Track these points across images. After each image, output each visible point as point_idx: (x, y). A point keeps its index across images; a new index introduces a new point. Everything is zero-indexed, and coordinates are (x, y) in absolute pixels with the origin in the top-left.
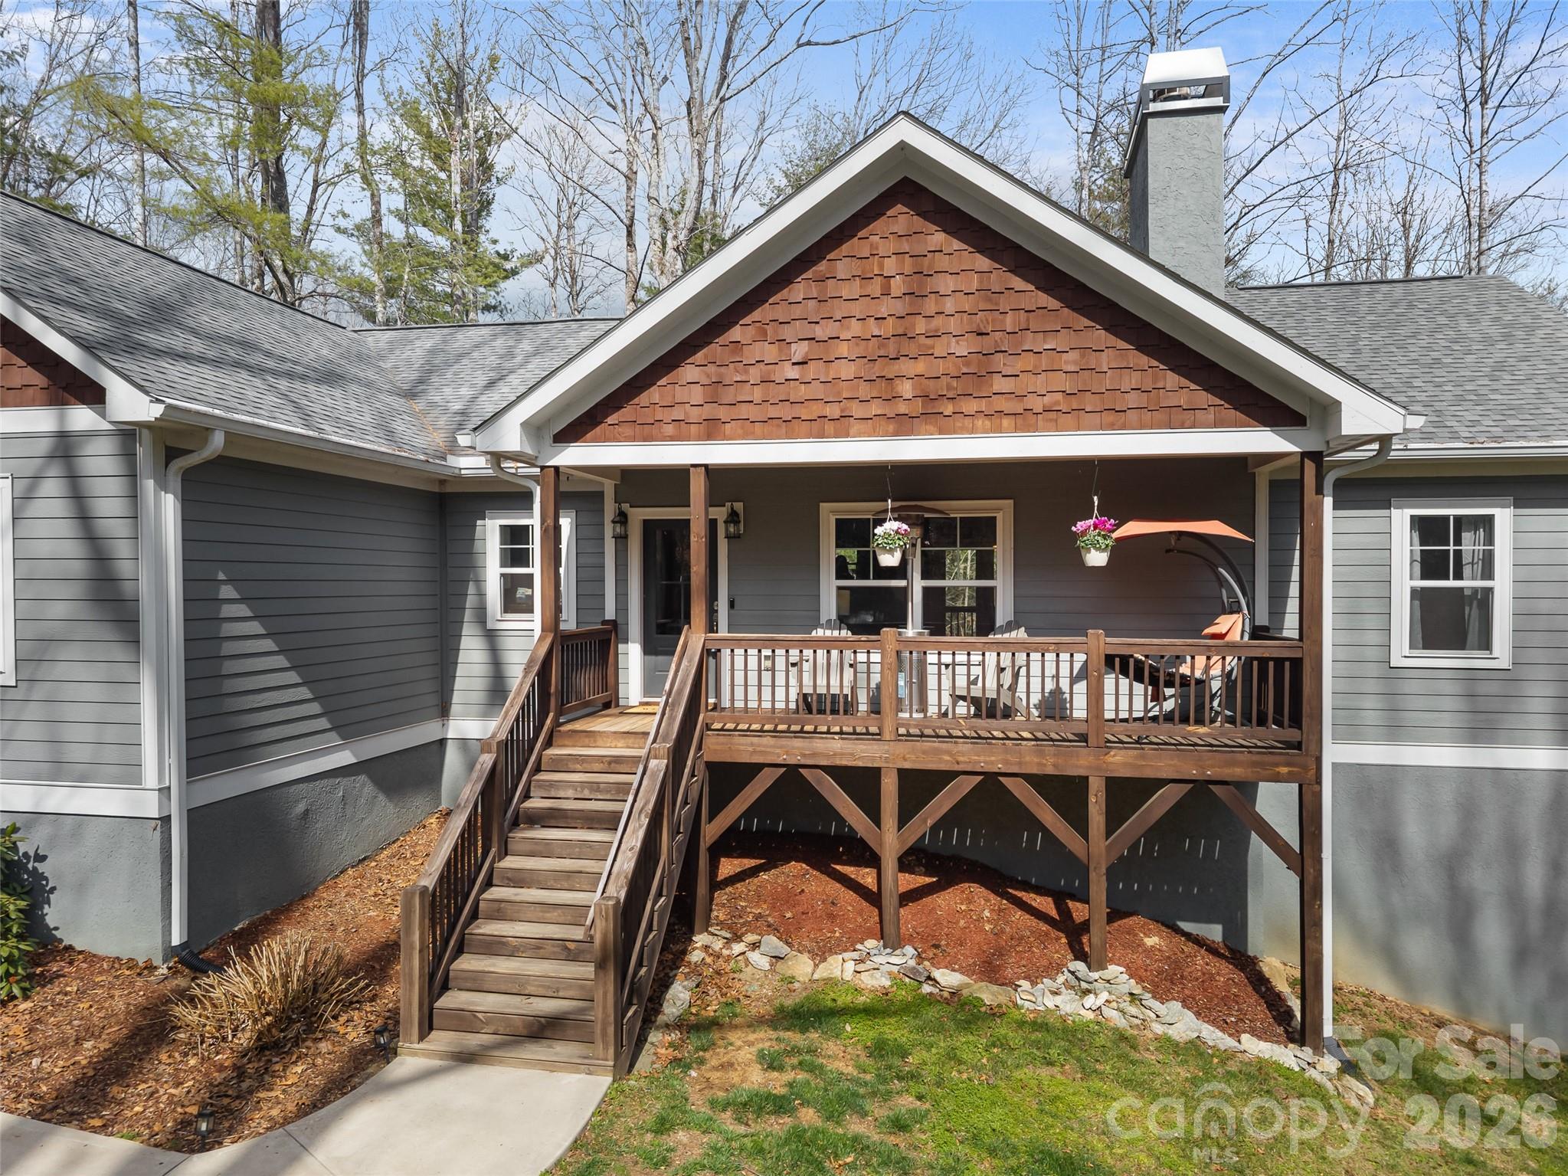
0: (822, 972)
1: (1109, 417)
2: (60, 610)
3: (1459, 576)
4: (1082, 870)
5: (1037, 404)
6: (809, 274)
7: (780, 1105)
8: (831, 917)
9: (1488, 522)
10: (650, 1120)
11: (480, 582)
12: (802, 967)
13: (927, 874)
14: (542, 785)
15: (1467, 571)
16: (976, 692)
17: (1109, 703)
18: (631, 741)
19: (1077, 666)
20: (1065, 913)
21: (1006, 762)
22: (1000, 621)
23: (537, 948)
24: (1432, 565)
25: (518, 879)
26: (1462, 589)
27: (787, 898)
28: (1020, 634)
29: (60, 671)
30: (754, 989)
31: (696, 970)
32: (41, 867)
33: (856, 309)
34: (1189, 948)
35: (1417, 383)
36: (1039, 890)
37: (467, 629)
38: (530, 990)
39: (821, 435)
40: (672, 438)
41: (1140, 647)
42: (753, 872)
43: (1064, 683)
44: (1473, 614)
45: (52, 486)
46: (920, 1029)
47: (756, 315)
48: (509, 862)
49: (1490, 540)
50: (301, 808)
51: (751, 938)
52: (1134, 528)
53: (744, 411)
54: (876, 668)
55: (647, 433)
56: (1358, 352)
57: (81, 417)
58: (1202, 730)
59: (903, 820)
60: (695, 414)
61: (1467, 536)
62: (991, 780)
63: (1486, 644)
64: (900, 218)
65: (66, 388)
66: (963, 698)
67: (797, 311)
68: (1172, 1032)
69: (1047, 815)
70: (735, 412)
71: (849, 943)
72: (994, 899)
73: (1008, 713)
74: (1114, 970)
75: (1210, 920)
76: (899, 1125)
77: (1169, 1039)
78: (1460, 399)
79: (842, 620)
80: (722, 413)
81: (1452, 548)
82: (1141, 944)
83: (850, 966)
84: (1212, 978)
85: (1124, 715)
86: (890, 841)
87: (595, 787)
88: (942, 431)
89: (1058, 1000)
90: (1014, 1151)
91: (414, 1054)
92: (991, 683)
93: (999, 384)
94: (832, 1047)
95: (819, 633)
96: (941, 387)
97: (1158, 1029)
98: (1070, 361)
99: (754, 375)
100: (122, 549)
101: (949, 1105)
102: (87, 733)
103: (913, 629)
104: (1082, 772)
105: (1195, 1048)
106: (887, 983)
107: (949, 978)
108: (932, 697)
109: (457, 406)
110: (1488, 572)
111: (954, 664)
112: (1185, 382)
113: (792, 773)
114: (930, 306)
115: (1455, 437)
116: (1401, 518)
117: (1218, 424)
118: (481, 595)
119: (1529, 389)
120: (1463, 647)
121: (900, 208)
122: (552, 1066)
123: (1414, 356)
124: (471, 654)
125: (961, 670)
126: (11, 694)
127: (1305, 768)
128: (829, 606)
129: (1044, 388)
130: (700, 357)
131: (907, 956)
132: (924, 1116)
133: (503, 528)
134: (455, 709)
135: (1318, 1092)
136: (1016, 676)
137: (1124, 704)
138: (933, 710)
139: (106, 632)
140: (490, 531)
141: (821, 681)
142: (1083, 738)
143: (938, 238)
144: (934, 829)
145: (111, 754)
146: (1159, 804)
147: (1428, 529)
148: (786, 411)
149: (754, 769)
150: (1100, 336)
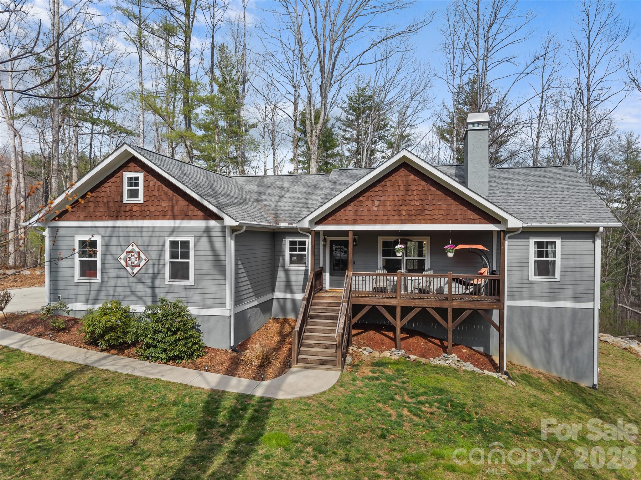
0: (382, 355)
1: (454, 221)
2: (205, 268)
3: (547, 257)
4: (445, 331)
5: (436, 217)
6: (380, 185)
7: (377, 379)
8: (383, 344)
9: (554, 243)
10: (351, 379)
11: (284, 256)
12: (377, 354)
13: (407, 334)
14: (313, 309)
15: (549, 256)
16: (420, 287)
17: (453, 290)
18: (333, 298)
19: (445, 282)
20: (443, 344)
21: (428, 304)
22: (426, 268)
23: (319, 346)
24: (540, 254)
25: (311, 331)
26: (548, 261)
27: (372, 339)
28: (431, 272)
29: (205, 282)
30: (365, 359)
31: (351, 354)
32: (199, 328)
33: (392, 193)
34: (474, 353)
35: (540, 204)
36: (436, 338)
37: (280, 268)
38: (319, 354)
39: (382, 223)
40: (345, 224)
41: (461, 276)
42: (361, 333)
43: (442, 285)
44: (551, 266)
45: (205, 239)
46: (407, 367)
47: (366, 194)
48: (308, 327)
49: (555, 248)
50: (249, 315)
51: (363, 348)
52: (460, 247)
53: (363, 217)
54: (395, 280)
55: (338, 223)
56: (526, 193)
57: (212, 223)
58: (476, 297)
59: (401, 319)
60: (351, 218)
61: (549, 246)
62: (424, 309)
63: (554, 275)
64: (403, 172)
65: (209, 216)
66: (417, 289)
67: (376, 194)
68: (467, 369)
69: (438, 318)
70: (360, 218)
71: (388, 349)
72: (424, 340)
73: (428, 292)
74: (453, 355)
75: (480, 346)
76: (404, 383)
77: (466, 370)
78: (550, 209)
79: (385, 267)
80: (357, 218)
81: (545, 250)
82: (462, 351)
83: (389, 354)
84: (479, 359)
85: (457, 293)
86: (399, 324)
87: (326, 310)
88: (412, 223)
89: (440, 362)
90: (429, 387)
91: (296, 367)
92: (424, 285)
93: (427, 212)
94: (386, 370)
95: (379, 272)
96: (413, 213)
97: (464, 368)
98: (445, 207)
99: (366, 209)
100: (222, 253)
101: (415, 380)
102: (212, 296)
103: (403, 271)
104: (446, 307)
105: (473, 372)
106: (398, 358)
107: (413, 357)
108: (409, 288)
109: (273, 206)
110: (555, 257)
111: (415, 279)
112: (472, 213)
113: (374, 308)
114: (410, 193)
115: (545, 222)
116: (532, 241)
117: (480, 223)
118: (284, 259)
119: (568, 207)
120: (548, 276)
121: (403, 169)
122: (327, 369)
123: (541, 195)
124: (281, 275)
125: (417, 281)
126: (192, 287)
127: (500, 306)
128: (381, 264)
129: (438, 214)
130: (352, 204)
131: (402, 352)
132: (409, 382)
133: (290, 241)
134: (276, 290)
135: (501, 382)
136: (430, 283)
137: (457, 290)
138: (410, 291)
139: (216, 272)
140: (287, 242)
141: (382, 284)
142: (447, 299)
143: (412, 177)
144: (408, 322)
145: (218, 301)
146: (465, 314)
147: (539, 245)
148: (373, 218)
149: (364, 306)
150: (451, 201)
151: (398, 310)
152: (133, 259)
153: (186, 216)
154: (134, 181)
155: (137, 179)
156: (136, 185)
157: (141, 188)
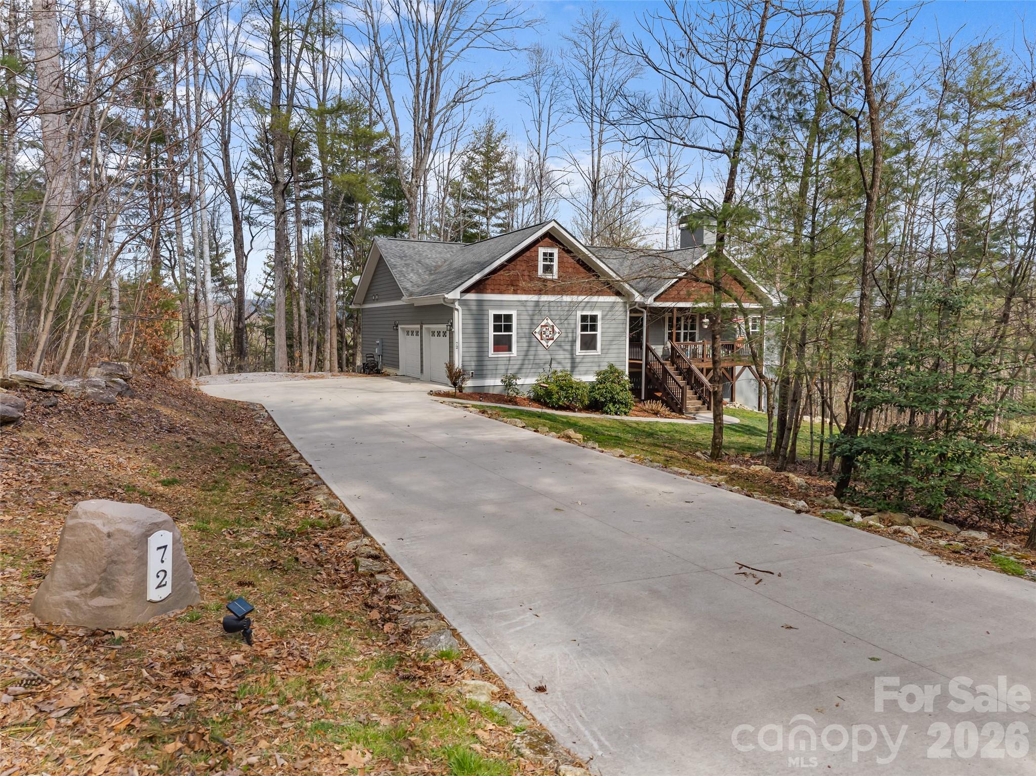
45: (610, 313)
148: (691, 296)
151: (705, 371)
152: (548, 333)
153: (599, 293)
154: (549, 257)
155: (551, 255)
156: (552, 260)
157: (555, 264)
